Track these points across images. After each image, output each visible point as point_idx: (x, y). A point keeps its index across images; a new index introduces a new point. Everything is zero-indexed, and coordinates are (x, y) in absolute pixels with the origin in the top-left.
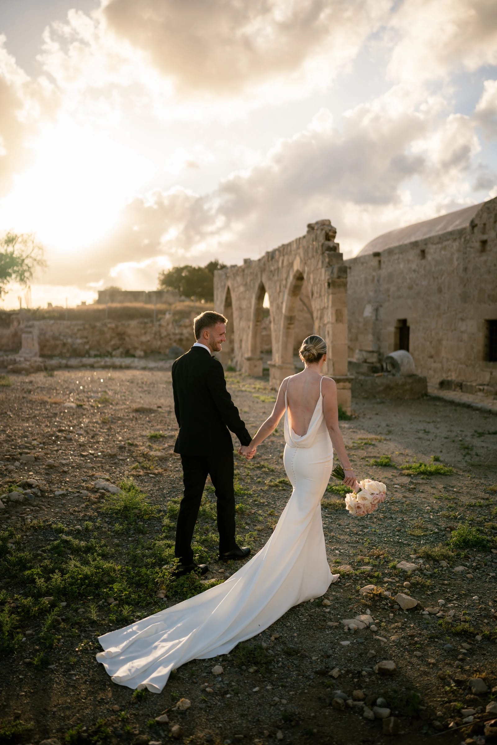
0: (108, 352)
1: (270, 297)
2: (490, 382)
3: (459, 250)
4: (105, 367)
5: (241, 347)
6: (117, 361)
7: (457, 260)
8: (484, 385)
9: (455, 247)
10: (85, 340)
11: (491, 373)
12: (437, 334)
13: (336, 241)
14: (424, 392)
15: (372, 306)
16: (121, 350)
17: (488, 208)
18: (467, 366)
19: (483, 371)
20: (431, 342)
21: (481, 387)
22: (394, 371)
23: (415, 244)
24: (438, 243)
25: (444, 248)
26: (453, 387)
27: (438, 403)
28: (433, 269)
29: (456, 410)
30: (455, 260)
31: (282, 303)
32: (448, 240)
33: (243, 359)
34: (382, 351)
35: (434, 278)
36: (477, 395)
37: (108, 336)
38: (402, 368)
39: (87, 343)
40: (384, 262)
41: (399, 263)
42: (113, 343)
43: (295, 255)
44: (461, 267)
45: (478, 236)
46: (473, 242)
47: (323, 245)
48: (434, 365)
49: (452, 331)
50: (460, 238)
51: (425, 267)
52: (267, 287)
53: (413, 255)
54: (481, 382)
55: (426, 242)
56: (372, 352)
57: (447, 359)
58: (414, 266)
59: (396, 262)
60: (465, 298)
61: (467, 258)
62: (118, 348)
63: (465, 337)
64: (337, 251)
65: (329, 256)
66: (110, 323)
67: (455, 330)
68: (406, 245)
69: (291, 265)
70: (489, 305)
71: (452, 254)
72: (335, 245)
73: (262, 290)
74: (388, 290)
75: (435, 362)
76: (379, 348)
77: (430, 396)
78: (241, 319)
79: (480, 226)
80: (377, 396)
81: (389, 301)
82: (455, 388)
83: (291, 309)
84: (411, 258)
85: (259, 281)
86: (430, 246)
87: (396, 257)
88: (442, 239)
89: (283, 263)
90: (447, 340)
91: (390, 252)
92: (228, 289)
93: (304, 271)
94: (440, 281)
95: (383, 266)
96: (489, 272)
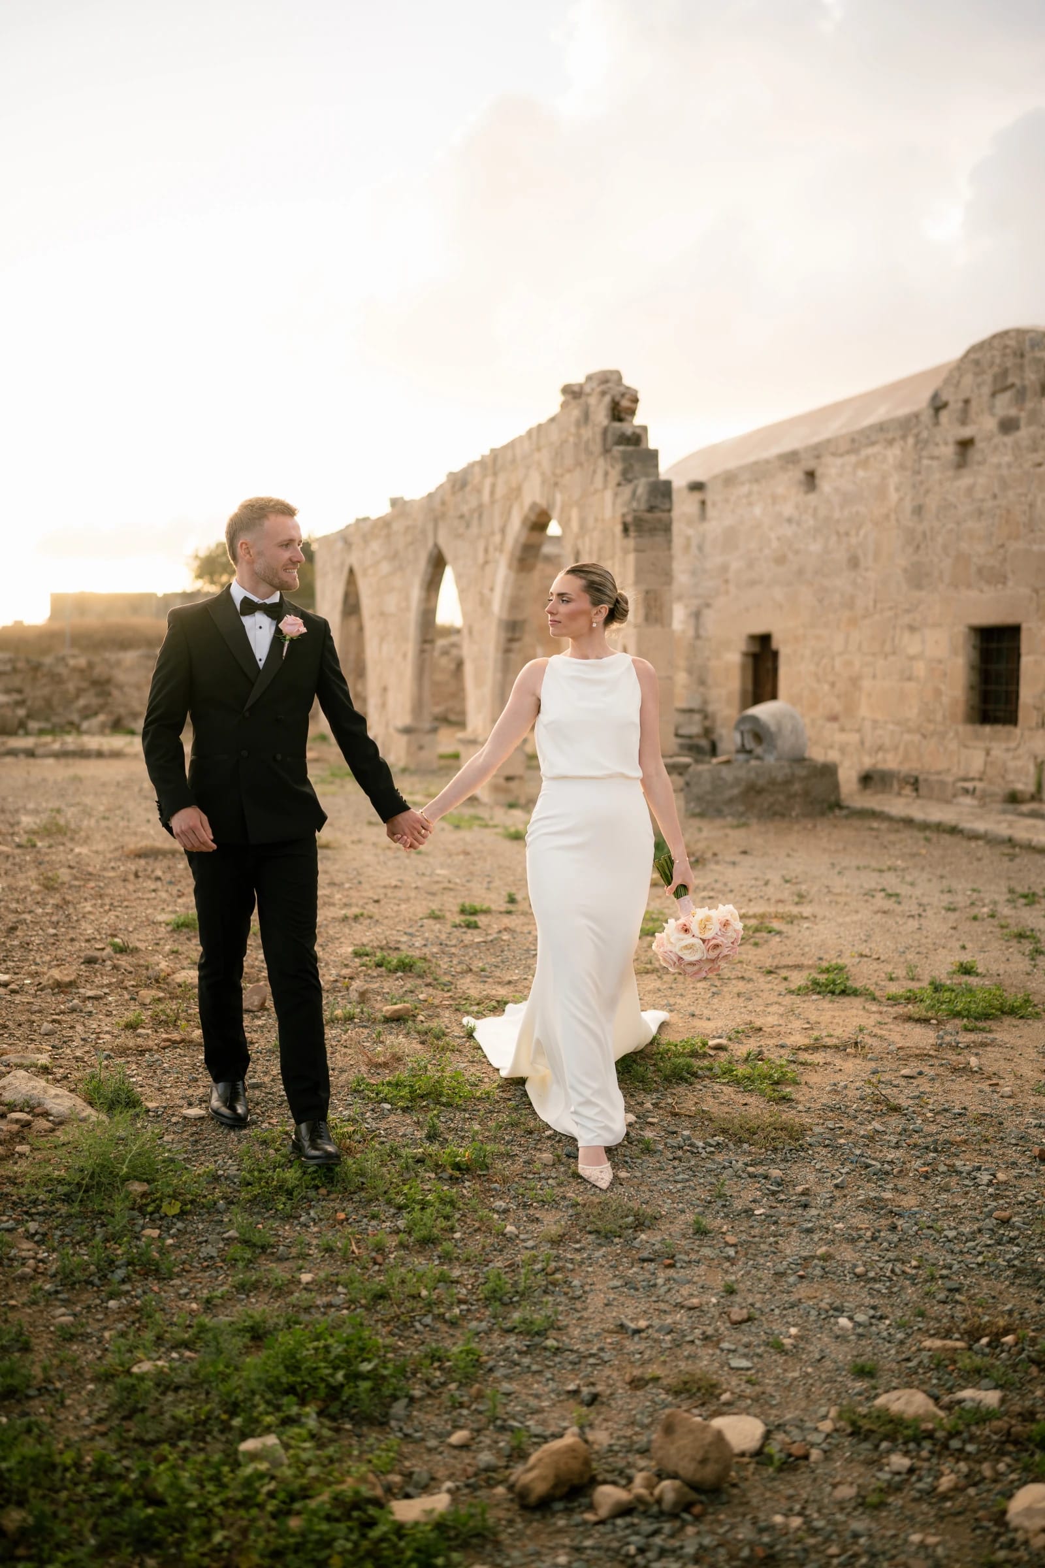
0: (71, 723)
1: (459, 577)
2: (984, 773)
3: (901, 467)
4: (63, 754)
5: (384, 705)
6: (93, 742)
7: (897, 489)
8: (973, 779)
9: (891, 460)
10: (16, 697)
11: (988, 753)
12: (848, 664)
13: (638, 420)
14: (833, 798)
15: (686, 606)
16: (102, 717)
17: (977, 363)
18: (924, 736)
19: (966, 747)
20: (833, 685)
21: (969, 785)
22: (759, 750)
23: (791, 458)
24: (848, 452)
25: (864, 463)
26: (896, 786)
27: (875, 825)
28: (837, 515)
29: (927, 840)
30: (892, 488)
31: (492, 589)
32: (873, 444)
33: (391, 730)
34: (711, 708)
35: (838, 533)
36: (958, 804)
37: (71, 687)
38: (779, 743)
39: (20, 703)
40: (714, 504)
41: (750, 504)
42: (82, 702)
43: (528, 468)
44: (908, 506)
45: (950, 430)
46: (937, 445)
47: (605, 431)
48: (840, 737)
49: (886, 657)
50: (904, 437)
51: (815, 509)
52: (448, 555)
53: (786, 484)
54: (962, 773)
55: (818, 451)
56: (691, 711)
57: (875, 722)
58: (788, 510)
59: (744, 501)
60: (918, 577)
61: (921, 483)
62: (96, 714)
63: (920, 669)
64: (643, 446)
65: (625, 457)
66: (74, 656)
67: (894, 653)
68: (767, 462)
69: (516, 492)
70: (982, 591)
71: (884, 477)
72: (638, 431)
73: (438, 563)
74: (725, 568)
75: (842, 730)
76: (705, 702)
77: (848, 808)
78: (382, 639)
79: (955, 406)
80: (726, 810)
81: (727, 593)
82: (901, 788)
83: (515, 603)
84: (780, 490)
85: (430, 544)
86: (827, 459)
87: (745, 489)
88: (857, 442)
89: (492, 493)
90: (874, 677)
91: (729, 479)
92: (351, 571)
93: (551, 504)
94: (854, 540)
95: (711, 512)
96: (980, 513)
